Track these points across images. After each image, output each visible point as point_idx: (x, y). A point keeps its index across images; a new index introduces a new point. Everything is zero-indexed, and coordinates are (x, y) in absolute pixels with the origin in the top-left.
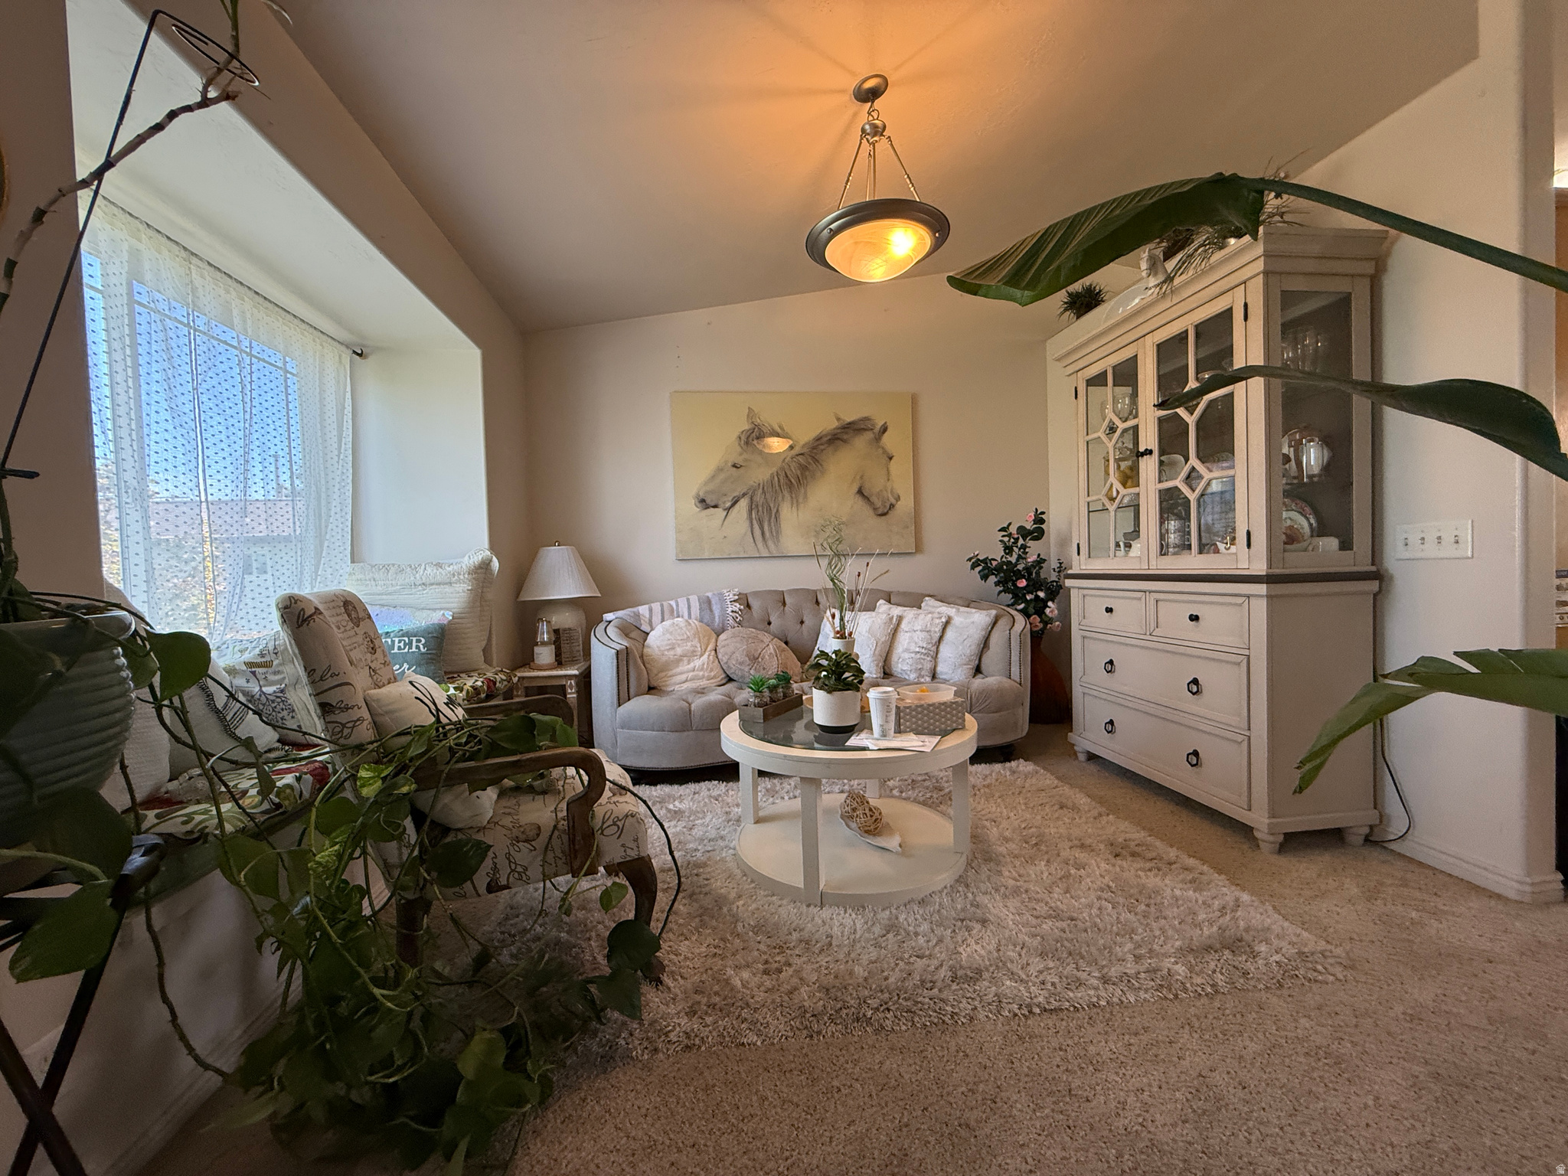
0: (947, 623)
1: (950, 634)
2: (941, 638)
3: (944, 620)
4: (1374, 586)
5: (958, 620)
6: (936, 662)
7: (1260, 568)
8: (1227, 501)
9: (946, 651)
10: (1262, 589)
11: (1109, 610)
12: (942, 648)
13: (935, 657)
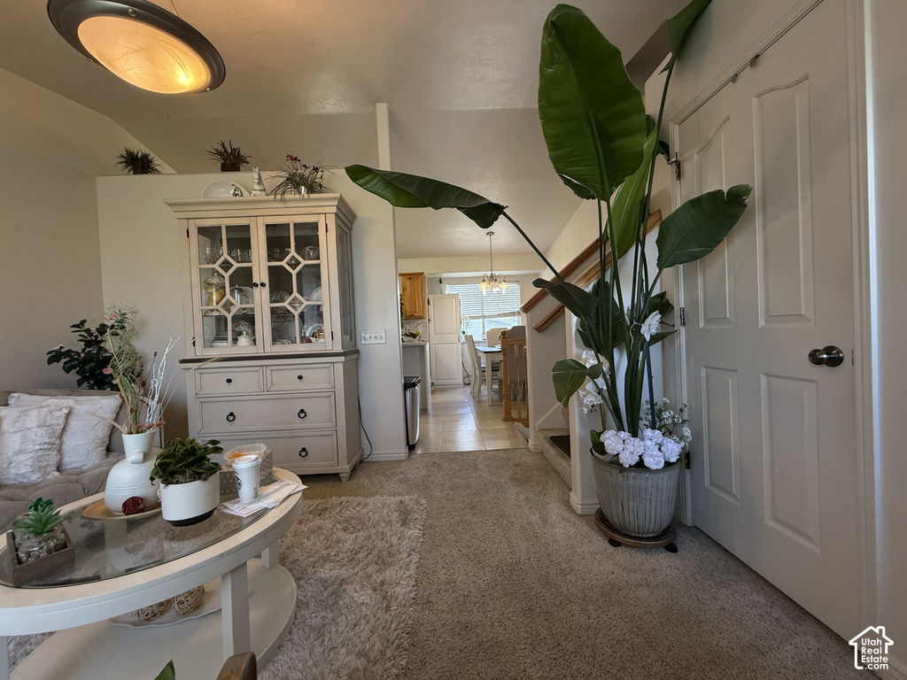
0: (68, 415)
1: (73, 423)
2: (64, 429)
3: (66, 411)
4: (355, 356)
6: (61, 455)
7: (339, 349)
9: (70, 442)
10: (342, 359)
11: (229, 381)
12: (65, 438)
13: (60, 450)
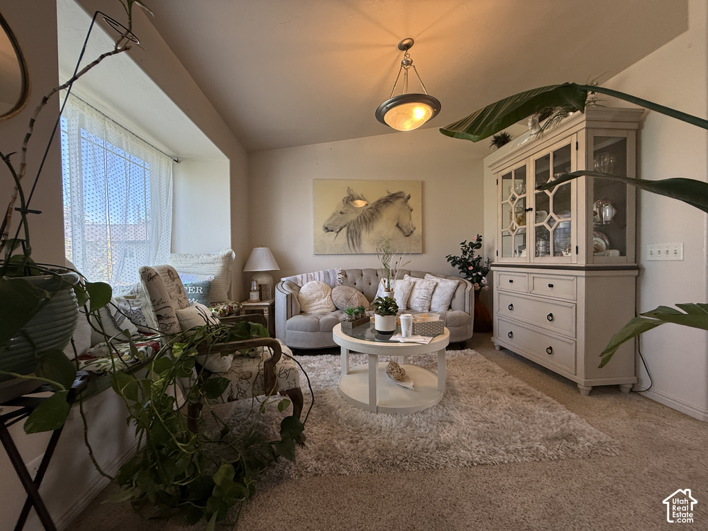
0: (436, 286)
1: (437, 291)
2: (433, 292)
3: (435, 284)
4: (636, 273)
5: (441, 284)
6: (431, 303)
7: (582, 263)
8: (567, 232)
9: (435, 298)
10: (583, 273)
11: (511, 281)
12: (433, 297)
13: (430, 301)
